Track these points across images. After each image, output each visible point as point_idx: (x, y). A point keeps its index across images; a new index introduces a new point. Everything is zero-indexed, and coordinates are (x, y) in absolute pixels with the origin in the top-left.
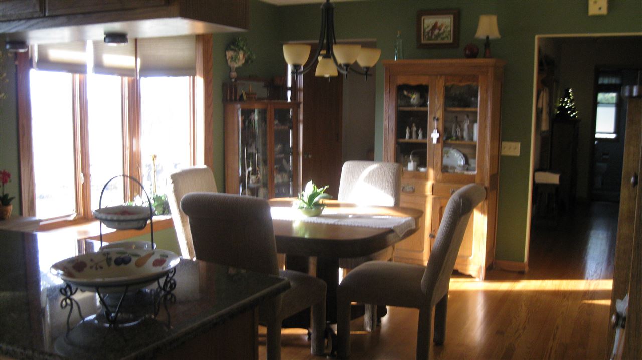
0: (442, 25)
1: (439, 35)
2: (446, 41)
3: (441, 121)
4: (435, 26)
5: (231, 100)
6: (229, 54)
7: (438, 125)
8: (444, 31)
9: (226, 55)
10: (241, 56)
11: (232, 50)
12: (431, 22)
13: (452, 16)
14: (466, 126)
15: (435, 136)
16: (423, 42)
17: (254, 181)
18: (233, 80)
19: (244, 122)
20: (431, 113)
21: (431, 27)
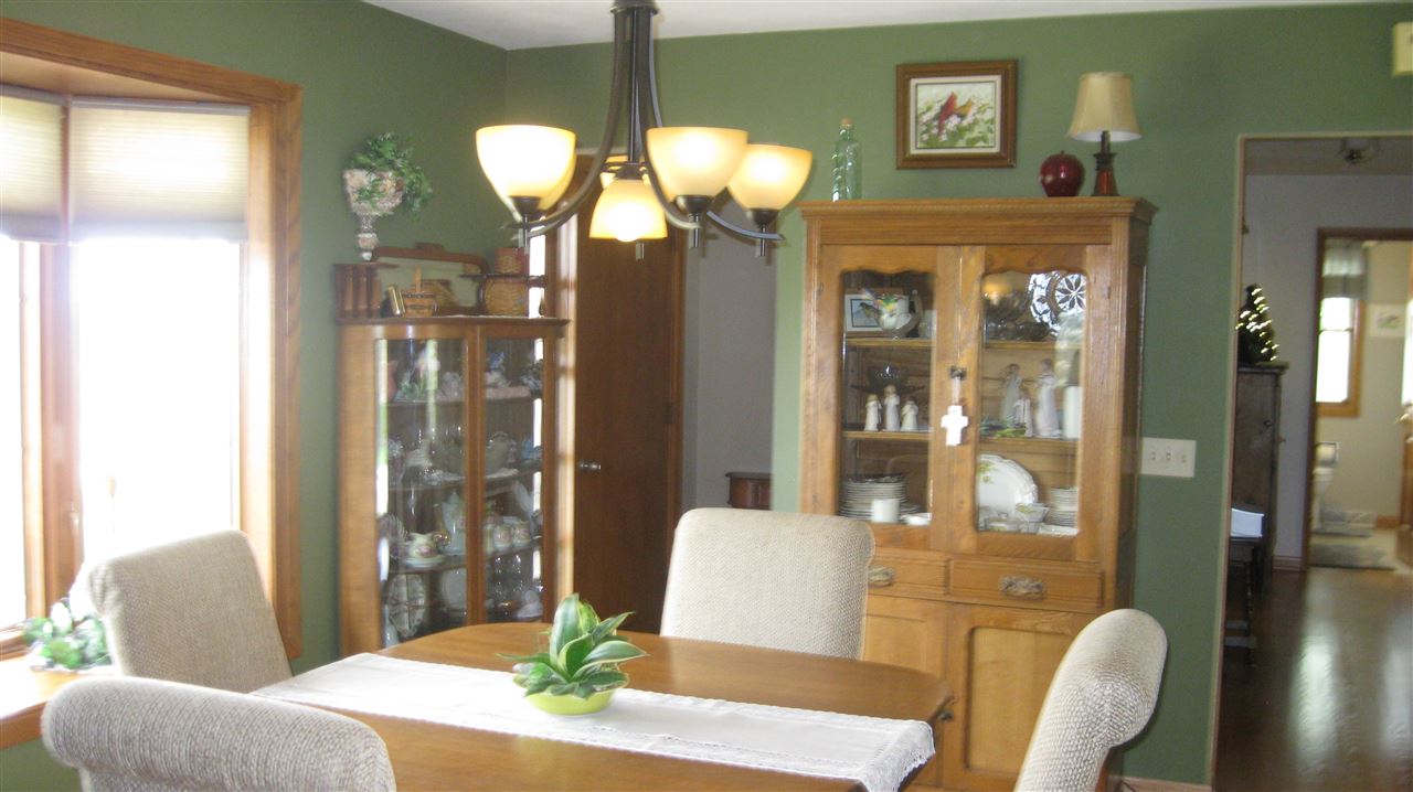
0: (969, 104)
1: (959, 132)
2: (980, 149)
3: (970, 379)
4: (948, 109)
5: (356, 314)
6: (357, 179)
7: (963, 391)
8: (975, 122)
9: (343, 182)
10: (389, 182)
11: (361, 167)
12: (937, 95)
13: (997, 79)
14: (1044, 395)
15: (953, 423)
16: (914, 151)
17: (425, 550)
18: (367, 256)
19: (395, 379)
20: (943, 356)
21: (937, 108)
